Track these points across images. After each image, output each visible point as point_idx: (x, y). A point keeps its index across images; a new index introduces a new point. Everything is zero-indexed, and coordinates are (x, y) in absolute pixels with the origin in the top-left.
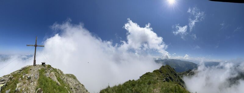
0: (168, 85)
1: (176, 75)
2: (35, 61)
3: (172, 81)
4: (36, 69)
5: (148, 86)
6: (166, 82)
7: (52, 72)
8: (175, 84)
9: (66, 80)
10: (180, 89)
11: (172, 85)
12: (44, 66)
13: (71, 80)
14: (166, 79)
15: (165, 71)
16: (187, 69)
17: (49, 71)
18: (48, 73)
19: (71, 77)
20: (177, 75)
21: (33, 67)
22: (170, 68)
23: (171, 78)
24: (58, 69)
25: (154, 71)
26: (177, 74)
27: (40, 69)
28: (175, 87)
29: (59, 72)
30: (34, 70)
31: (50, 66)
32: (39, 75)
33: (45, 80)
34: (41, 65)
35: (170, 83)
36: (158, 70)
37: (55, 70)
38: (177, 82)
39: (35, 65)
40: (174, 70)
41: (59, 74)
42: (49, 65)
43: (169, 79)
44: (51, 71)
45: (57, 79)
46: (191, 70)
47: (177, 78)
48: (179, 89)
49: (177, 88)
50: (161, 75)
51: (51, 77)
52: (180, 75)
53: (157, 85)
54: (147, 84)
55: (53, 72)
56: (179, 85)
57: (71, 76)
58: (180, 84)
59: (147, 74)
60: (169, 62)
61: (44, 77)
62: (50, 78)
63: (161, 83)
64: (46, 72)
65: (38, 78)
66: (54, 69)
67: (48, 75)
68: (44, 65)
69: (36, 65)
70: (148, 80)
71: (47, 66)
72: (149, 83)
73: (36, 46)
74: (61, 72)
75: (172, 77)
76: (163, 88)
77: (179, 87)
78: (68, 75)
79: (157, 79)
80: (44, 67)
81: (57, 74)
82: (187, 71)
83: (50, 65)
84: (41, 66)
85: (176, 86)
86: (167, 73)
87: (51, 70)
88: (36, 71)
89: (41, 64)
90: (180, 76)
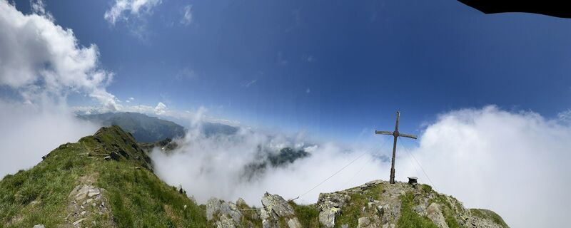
0: (117, 168)
1: (135, 146)
2: (393, 172)
3: (127, 158)
4: (395, 193)
5: (64, 172)
6: (112, 162)
7: (433, 204)
8: (135, 166)
9: (471, 226)
10: (147, 177)
11: (127, 168)
12: (414, 186)
13: (486, 224)
14: (111, 155)
15: (110, 138)
16: (160, 137)
17: (426, 200)
18: (423, 206)
19: (484, 217)
20: (137, 146)
21: (390, 186)
22: (119, 131)
23: (123, 153)
24: (451, 197)
25: (83, 139)
26: (139, 144)
27: (403, 193)
28: (136, 173)
29: (453, 205)
30: (391, 195)
31: (430, 187)
32: (400, 207)
33: (413, 223)
34: (405, 183)
35: (121, 164)
36: (90, 137)
37: (441, 198)
38: (138, 161)
39: (392, 181)
40: (130, 137)
41: (450, 208)
42: (425, 185)
43: (120, 155)
44: (432, 200)
45: (446, 221)
46: (170, 140)
47: (139, 153)
48: (145, 177)
49: (140, 174)
50: (99, 146)
51: (429, 217)
52: (146, 147)
53: (90, 167)
54: (63, 168)
55: (437, 203)
56: (144, 169)
57: (485, 213)
58: (146, 167)
59: (63, 147)
60: (119, 118)
61: (413, 217)
62: (426, 218)
63: (99, 162)
64: (418, 203)
65: (399, 216)
66: (438, 196)
67: (422, 209)
68: (414, 184)
69: (394, 183)
70: (66, 161)
71: (420, 188)
72: (69, 166)
73: (396, 135)
74: (459, 205)
75: (127, 151)
76: (104, 173)
77: (145, 173)
78: (477, 213)
79: (90, 155)
80: (413, 189)
81: (447, 208)
82: (161, 140)
83: (429, 185)
84: (406, 186)
85: (139, 171)
86: (114, 143)
87: (431, 197)
88: (394, 196)
89: (408, 181)
90: (145, 151)
